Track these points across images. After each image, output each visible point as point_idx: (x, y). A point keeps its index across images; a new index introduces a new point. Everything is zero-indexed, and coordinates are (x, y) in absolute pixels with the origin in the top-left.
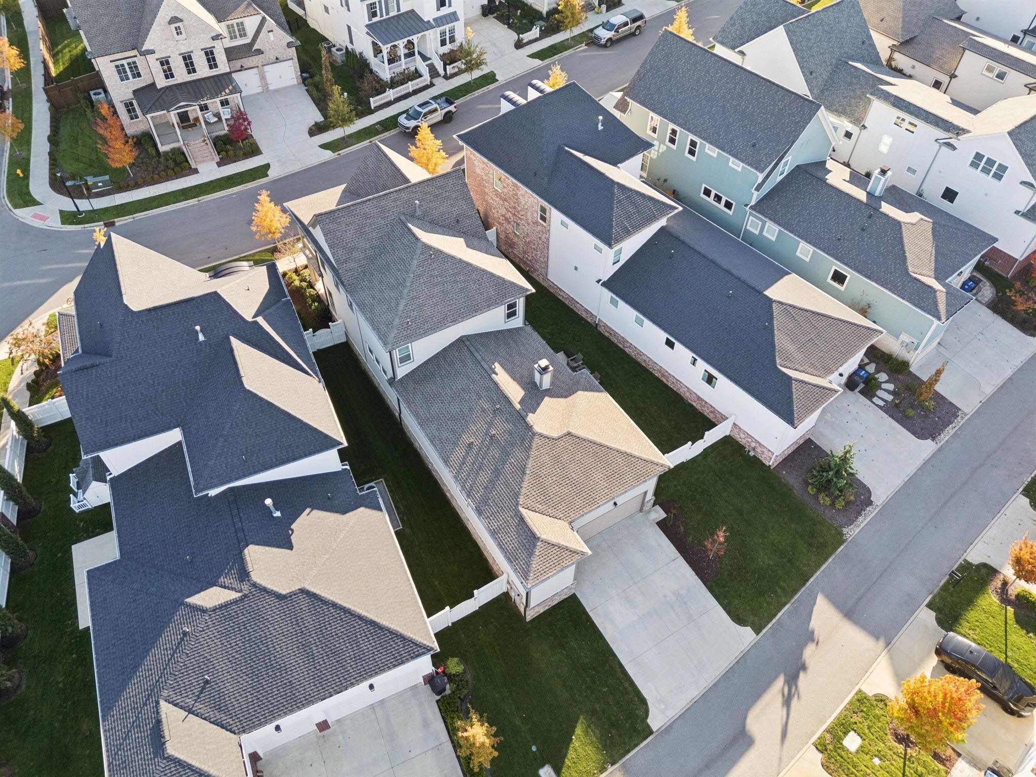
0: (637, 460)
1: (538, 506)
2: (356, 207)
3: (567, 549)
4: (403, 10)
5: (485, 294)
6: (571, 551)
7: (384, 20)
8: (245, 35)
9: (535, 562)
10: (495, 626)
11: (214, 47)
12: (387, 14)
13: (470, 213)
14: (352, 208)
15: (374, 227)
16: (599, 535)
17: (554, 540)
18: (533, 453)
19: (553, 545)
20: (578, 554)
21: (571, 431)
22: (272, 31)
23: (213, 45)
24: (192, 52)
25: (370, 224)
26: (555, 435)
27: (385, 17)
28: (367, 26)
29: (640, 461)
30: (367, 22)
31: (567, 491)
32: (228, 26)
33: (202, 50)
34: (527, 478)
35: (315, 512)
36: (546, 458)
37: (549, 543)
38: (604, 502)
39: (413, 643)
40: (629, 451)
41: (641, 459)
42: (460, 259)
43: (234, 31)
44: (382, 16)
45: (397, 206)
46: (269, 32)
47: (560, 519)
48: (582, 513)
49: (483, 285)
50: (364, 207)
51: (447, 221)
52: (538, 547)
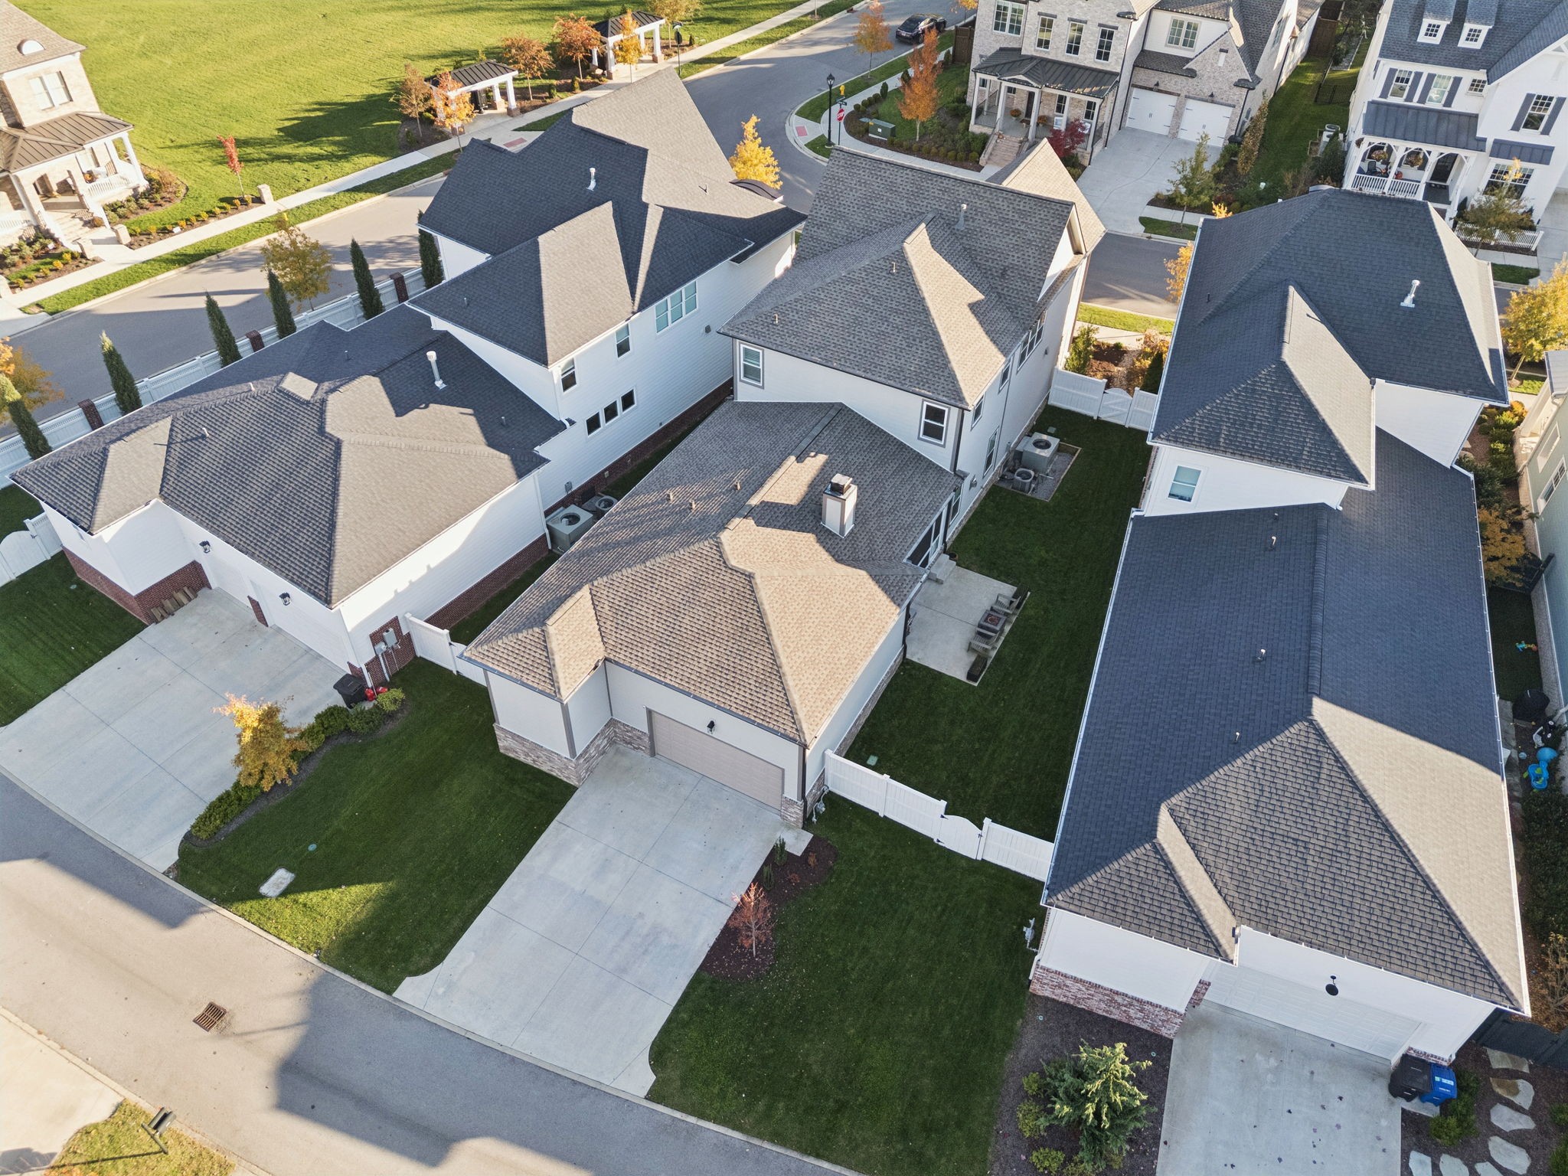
0: (780, 689)
1: (606, 606)
2: (889, 166)
3: (551, 667)
4: (1456, 107)
5: (903, 361)
6: (551, 675)
7: (1409, 108)
8: (1191, 45)
9: (506, 641)
10: (477, 721)
11: (1116, 28)
12: (1422, 100)
13: (1032, 275)
14: (883, 166)
15: (889, 206)
16: (700, 776)
17: (554, 645)
18: (682, 552)
19: (546, 647)
20: (553, 686)
21: (756, 576)
22: (1226, 51)
23: (1116, 24)
24: (1086, 22)
25: (888, 200)
26: (733, 562)
27: (1415, 103)
28: (1373, 102)
29: (782, 695)
30: (1376, 97)
31: (654, 627)
32: (1175, 22)
33: (1100, 25)
34: (639, 567)
35: (473, 419)
36: (687, 573)
37: (545, 641)
38: (672, 683)
39: (328, 579)
40: (786, 669)
41: (785, 694)
42: (924, 299)
43: (1179, 34)
44: (1410, 98)
45: (940, 199)
46: (1222, 51)
47: (605, 643)
48: (633, 666)
49: (914, 349)
50: (899, 174)
51: (990, 264)
52: (530, 631)
